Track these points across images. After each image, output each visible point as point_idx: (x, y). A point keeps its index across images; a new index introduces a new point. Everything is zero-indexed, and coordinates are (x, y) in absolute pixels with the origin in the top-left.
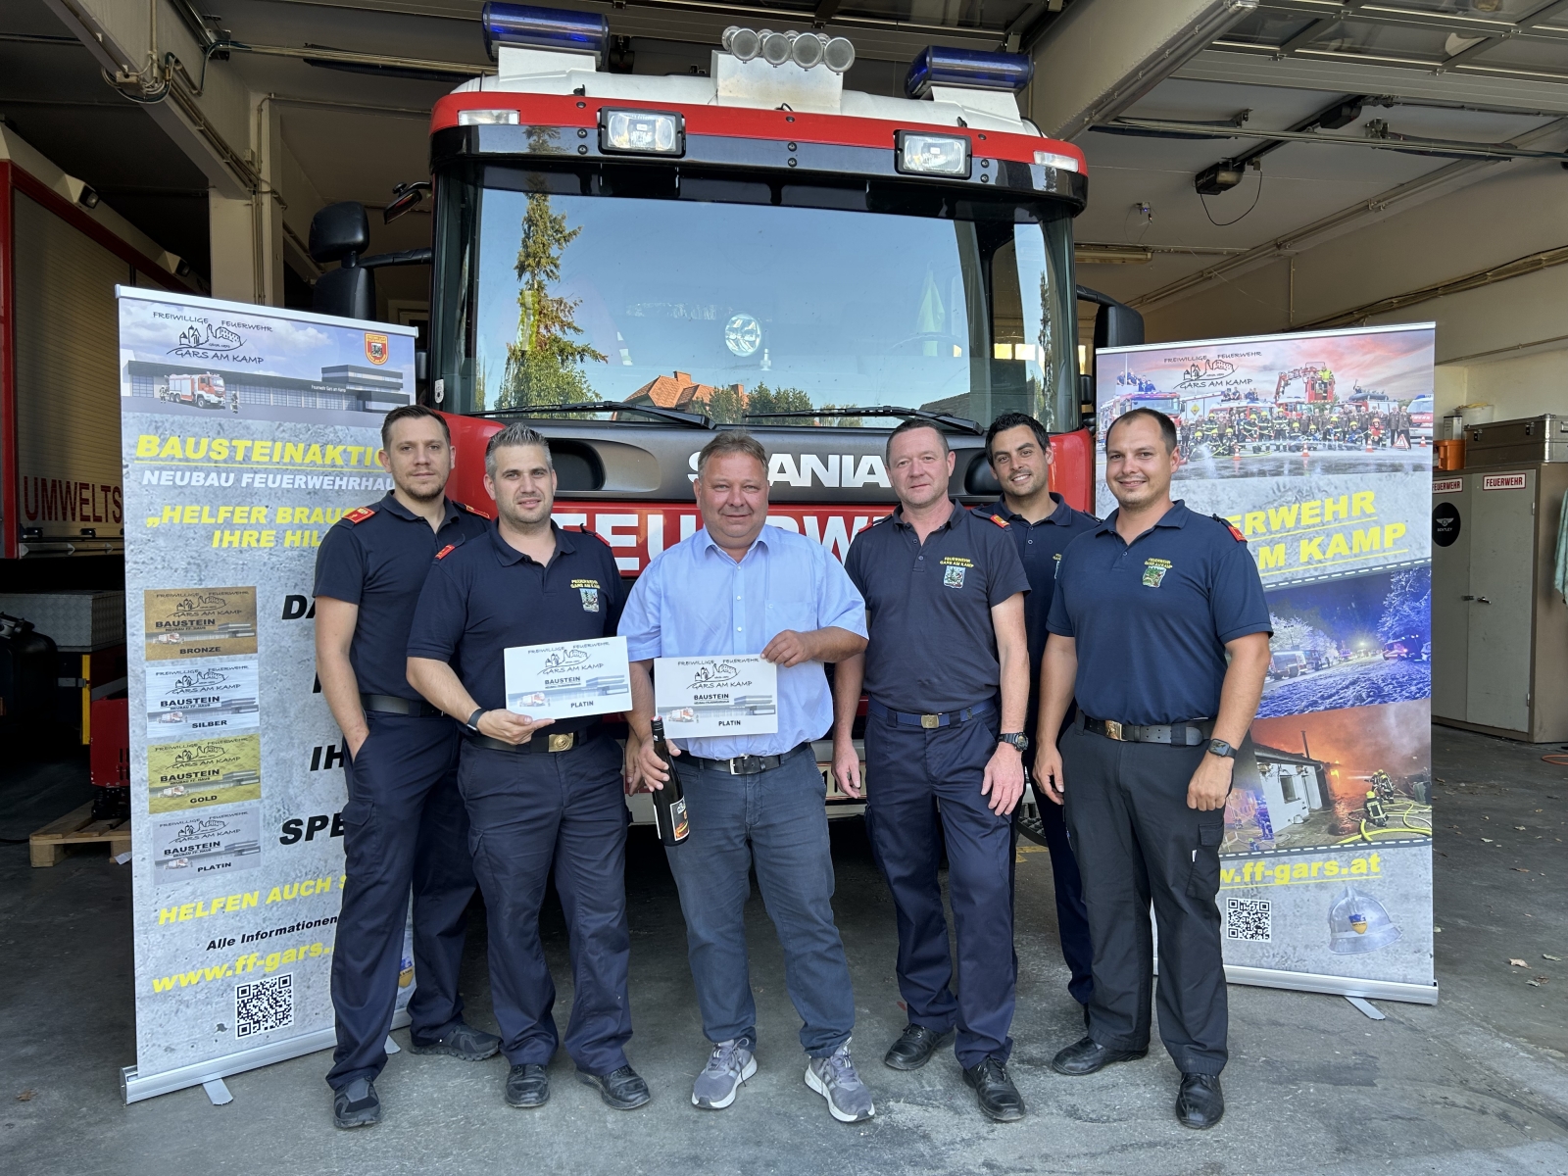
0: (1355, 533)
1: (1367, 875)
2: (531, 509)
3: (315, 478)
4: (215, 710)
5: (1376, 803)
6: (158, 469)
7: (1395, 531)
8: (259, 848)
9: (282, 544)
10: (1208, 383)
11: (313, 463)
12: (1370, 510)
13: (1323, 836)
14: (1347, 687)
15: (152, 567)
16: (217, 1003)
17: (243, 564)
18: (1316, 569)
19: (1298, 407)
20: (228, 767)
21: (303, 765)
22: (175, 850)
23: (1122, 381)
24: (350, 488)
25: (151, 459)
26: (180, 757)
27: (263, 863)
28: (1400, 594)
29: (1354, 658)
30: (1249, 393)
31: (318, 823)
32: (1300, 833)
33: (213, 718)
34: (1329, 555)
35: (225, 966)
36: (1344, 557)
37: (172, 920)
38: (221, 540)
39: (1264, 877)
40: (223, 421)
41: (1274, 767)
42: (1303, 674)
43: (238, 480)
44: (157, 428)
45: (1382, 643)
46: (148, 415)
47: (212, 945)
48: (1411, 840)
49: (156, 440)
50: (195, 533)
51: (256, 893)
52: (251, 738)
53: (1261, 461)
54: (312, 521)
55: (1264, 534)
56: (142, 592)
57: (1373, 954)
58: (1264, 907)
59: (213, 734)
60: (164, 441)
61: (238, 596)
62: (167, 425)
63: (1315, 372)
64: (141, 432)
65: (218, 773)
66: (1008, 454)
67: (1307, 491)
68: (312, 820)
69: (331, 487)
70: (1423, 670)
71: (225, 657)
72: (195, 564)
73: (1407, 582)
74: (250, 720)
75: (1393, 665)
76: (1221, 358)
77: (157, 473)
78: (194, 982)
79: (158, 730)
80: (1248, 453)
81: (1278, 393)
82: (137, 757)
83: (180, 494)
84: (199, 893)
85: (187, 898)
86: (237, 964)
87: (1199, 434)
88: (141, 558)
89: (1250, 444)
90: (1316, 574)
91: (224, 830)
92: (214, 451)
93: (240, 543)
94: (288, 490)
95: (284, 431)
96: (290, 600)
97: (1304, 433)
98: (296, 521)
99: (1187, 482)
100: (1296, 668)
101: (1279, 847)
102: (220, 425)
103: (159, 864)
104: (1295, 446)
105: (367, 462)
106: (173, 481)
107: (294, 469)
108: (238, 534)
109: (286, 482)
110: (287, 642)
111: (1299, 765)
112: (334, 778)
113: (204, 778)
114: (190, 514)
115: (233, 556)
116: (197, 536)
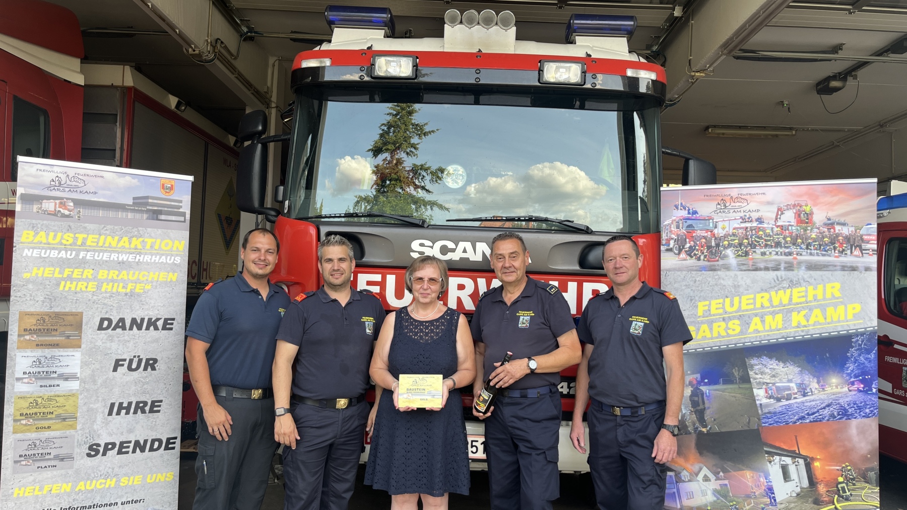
0: (827, 309)
3: (124, 255)
4: (54, 378)
5: (844, 485)
6: (32, 248)
7: (854, 308)
8: (73, 458)
9: (100, 290)
10: (732, 211)
11: (123, 247)
12: (837, 294)
13: (809, 505)
14: (824, 408)
15: (24, 299)
17: (77, 300)
18: (802, 331)
19: (790, 228)
20: (59, 410)
21: (103, 412)
22: (25, 455)
23: (677, 208)
24: (145, 261)
25: (29, 243)
26: (31, 403)
27: (75, 467)
28: (858, 349)
29: (829, 390)
30: (758, 219)
31: (110, 446)
32: (794, 502)
33: (53, 382)
34: (811, 322)
36: (820, 324)
37: (21, 495)
38: (65, 286)
40: (71, 224)
41: (777, 458)
42: (795, 398)
43: (77, 255)
44: (33, 227)
45: (847, 380)
46: (29, 220)
49: (32, 233)
50: (50, 282)
51: (70, 484)
52: (73, 395)
53: (766, 261)
54: (120, 278)
55: (768, 308)
56: (17, 312)
59: (51, 391)
60: (37, 234)
61: (72, 317)
62: (39, 226)
63: (801, 207)
64: (25, 229)
65: (52, 413)
67: (796, 281)
68: (107, 445)
69: (134, 260)
70: (873, 399)
71: (62, 349)
72: (48, 298)
73: (862, 342)
74: (74, 385)
75: (854, 395)
76: (740, 196)
77: (31, 250)
79: (21, 388)
81: (776, 219)
82: (9, 402)
83: (43, 261)
84: (37, 481)
85: (30, 483)
87: (726, 243)
88: (19, 294)
89: (759, 250)
90: (803, 334)
91: (53, 446)
92: (64, 239)
93: (76, 288)
94: (106, 261)
96: (102, 320)
97: (794, 244)
98: (110, 277)
99: (719, 272)
100: (790, 394)
102: (69, 226)
103: (16, 461)
104: (788, 252)
105: (157, 247)
106: (40, 254)
107: (111, 250)
108: (75, 283)
109: (105, 257)
110: (99, 343)
111: (793, 457)
112: (123, 420)
113: (44, 416)
114: (48, 272)
115: (71, 295)
116: (51, 284)
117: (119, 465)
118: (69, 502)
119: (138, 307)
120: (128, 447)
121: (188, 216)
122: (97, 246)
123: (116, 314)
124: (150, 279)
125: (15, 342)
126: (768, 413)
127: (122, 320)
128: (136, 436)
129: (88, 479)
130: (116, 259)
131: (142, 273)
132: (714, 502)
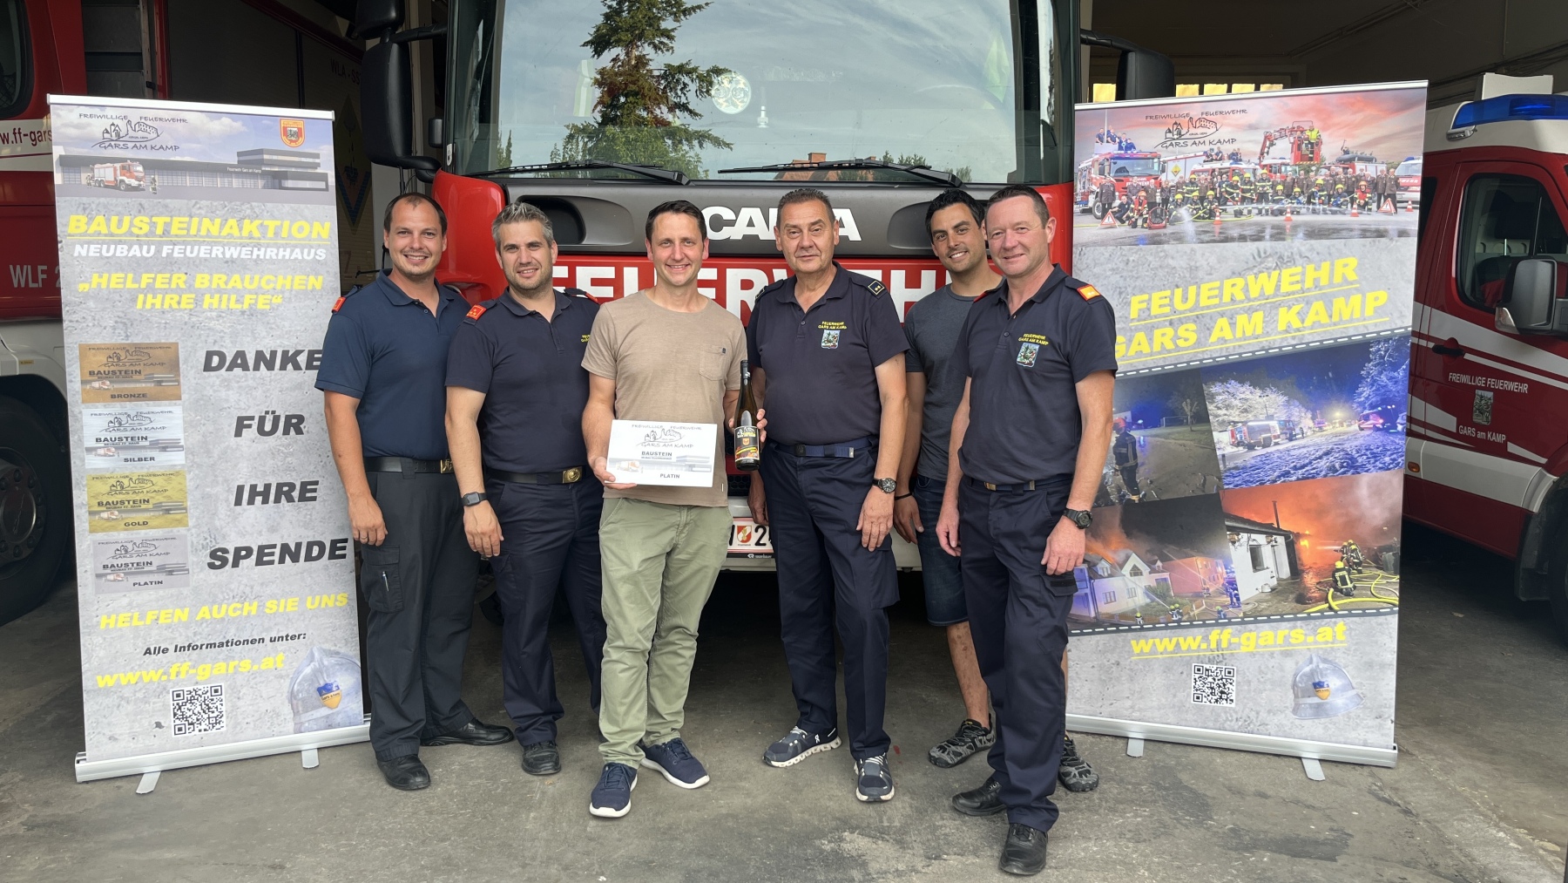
0: (1335, 300)
1: (1332, 643)
2: (529, 277)
3: (233, 249)
4: (144, 447)
5: (1345, 573)
6: (86, 242)
7: (1376, 299)
8: (188, 570)
9: (201, 306)
10: (1190, 142)
11: (230, 236)
12: (1352, 276)
13: (1289, 605)
14: (1320, 458)
15: (84, 325)
16: (154, 703)
17: (166, 323)
18: (1294, 338)
19: (1283, 168)
20: (158, 497)
21: (226, 501)
22: (113, 566)
23: (1101, 140)
24: (268, 257)
25: (80, 235)
26: (114, 486)
27: (192, 583)
28: (1378, 364)
29: (1329, 429)
30: (1233, 154)
31: (243, 553)
32: (1267, 601)
33: (143, 454)
34: (1308, 323)
35: (161, 671)
36: (1322, 326)
37: (111, 626)
38: (144, 303)
39: (1230, 644)
40: (143, 201)
41: (1244, 536)
42: (1277, 444)
43: (159, 251)
44: (85, 209)
45: (1358, 413)
46: (77, 198)
47: (148, 651)
48: (1378, 609)
49: (84, 219)
50: (121, 296)
51: (187, 610)
52: (177, 474)
53: (1242, 225)
54: (229, 286)
55: (1242, 302)
56: (76, 346)
57: (1335, 719)
58: (1229, 673)
59: (142, 468)
60: (91, 220)
61: (162, 351)
62: (93, 206)
63: (1302, 132)
64: (71, 213)
65: (148, 501)
66: (945, 232)
67: (1288, 257)
68: (238, 549)
69: (249, 257)
70: (1397, 441)
71: (152, 403)
72: (121, 322)
73: (1386, 352)
74: (177, 458)
75: (1368, 436)
76: (1204, 116)
77: (86, 246)
78: (133, 682)
79: (95, 463)
81: (1262, 154)
82: (79, 484)
83: (106, 264)
84: (135, 604)
85: (124, 608)
86: (171, 670)
87: (1179, 196)
88: (74, 317)
90: (1294, 342)
91: (155, 552)
92: (136, 226)
93: (162, 305)
94: (206, 260)
96: (209, 355)
97: (1288, 196)
98: (214, 286)
99: (1166, 246)
100: (1270, 438)
101: (1246, 615)
102: (141, 205)
103: (99, 576)
104: (1278, 210)
105: (285, 235)
106: (100, 252)
107: (211, 241)
108: (160, 297)
109: (203, 252)
110: (209, 392)
111: (1269, 534)
112: (255, 514)
113: (136, 506)
114: (115, 281)
115: (156, 316)
116: (122, 299)
117: (259, 581)
118: (187, 637)
119: (265, 333)
120: (272, 554)
121: (332, 180)
122: (188, 235)
123: (230, 345)
124: (279, 287)
125: (78, 392)
126: (1234, 468)
127: (241, 355)
128: (282, 537)
129: (214, 602)
130: (220, 256)
131: (266, 278)
132: (1147, 605)
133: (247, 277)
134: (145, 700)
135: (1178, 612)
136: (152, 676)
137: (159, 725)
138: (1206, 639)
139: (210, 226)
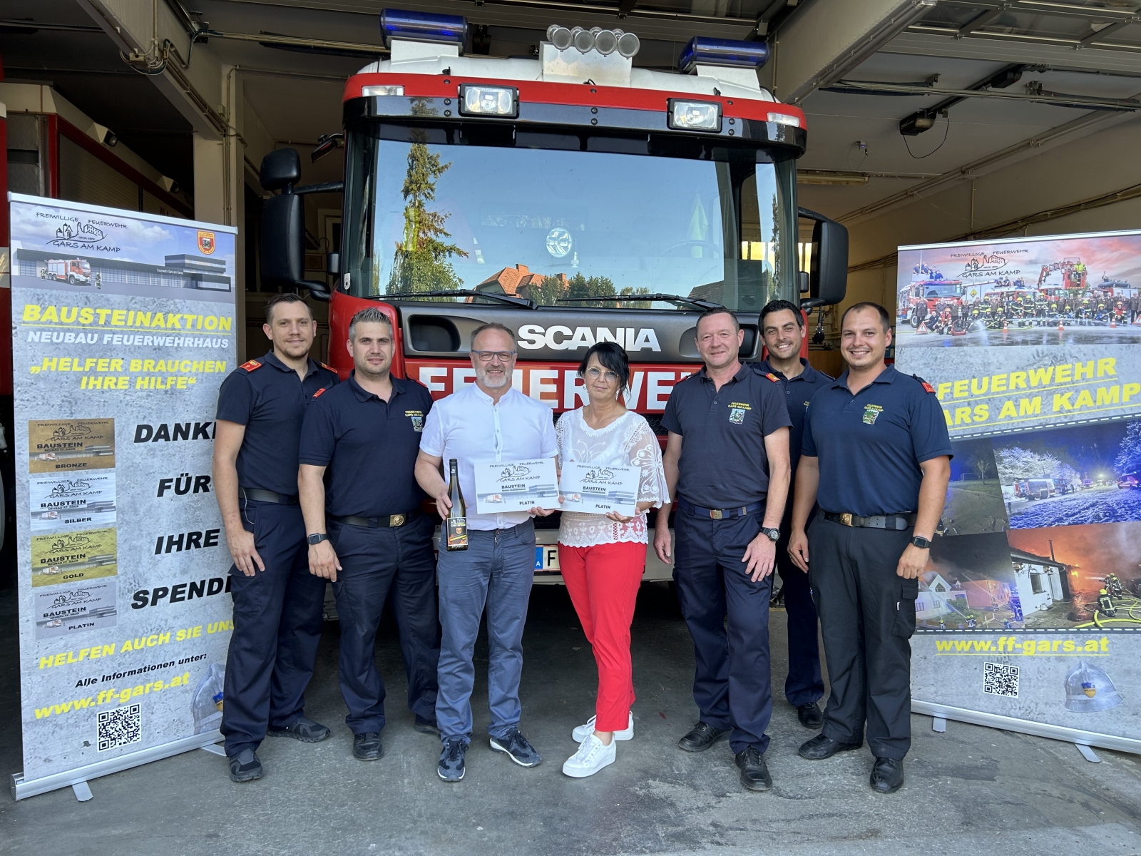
0: (1098, 390)
1: (1098, 653)
2: (376, 364)
3: (160, 338)
4: (82, 510)
5: (1108, 598)
6: (39, 330)
8: (115, 611)
9: (134, 386)
10: (984, 273)
11: (158, 327)
12: (1112, 372)
13: (1064, 621)
14: (1088, 508)
15: (35, 403)
16: (83, 726)
17: (105, 401)
18: (1066, 417)
19: (1057, 292)
20: (93, 552)
21: (149, 550)
22: (52, 614)
23: (917, 272)
25: (34, 323)
27: (119, 622)
28: (1133, 438)
29: (1094, 486)
30: (1017, 281)
31: (161, 593)
32: (1044, 617)
33: (81, 516)
34: (1077, 406)
35: (90, 699)
36: (1089, 409)
38: (87, 384)
39: (1014, 648)
40: (89, 295)
41: (1026, 566)
42: (1052, 496)
43: (101, 339)
44: (39, 300)
45: (1118, 476)
46: (32, 289)
47: (80, 683)
48: (1135, 628)
49: (38, 308)
50: (68, 378)
51: (113, 645)
52: (110, 530)
53: (1025, 333)
54: (157, 370)
55: (1025, 389)
56: (25, 422)
57: (1100, 714)
58: (1014, 671)
59: (81, 527)
60: (44, 309)
61: (100, 425)
62: (47, 297)
63: (1071, 265)
64: (26, 303)
65: (84, 556)
66: (775, 329)
67: (1061, 357)
68: (156, 591)
69: (172, 345)
71: (91, 471)
72: (67, 401)
74: (109, 518)
76: (995, 254)
77: (38, 333)
78: (66, 711)
79: (39, 525)
80: (1014, 327)
81: (1040, 281)
82: (23, 545)
83: (56, 349)
84: (69, 645)
86: (99, 697)
87: (976, 312)
88: (26, 396)
89: (1016, 320)
90: (1066, 420)
91: (88, 599)
92: (82, 317)
93: (102, 386)
94: (139, 347)
95: (136, 303)
96: (140, 428)
97: (1060, 312)
98: (145, 370)
99: (965, 348)
100: (1047, 492)
101: (1027, 627)
102: (87, 297)
103: (40, 624)
104: (1053, 322)
105: (199, 327)
106: (51, 339)
107: (144, 331)
108: (100, 378)
109: (137, 341)
110: (138, 460)
111: (1046, 565)
112: (172, 559)
113: (74, 561)
114: (63, 364)
115: (96, 396)
116: (68, 380)
117: (173, 615)
118: (113, 668)
119: (181, 409)
120: (183, 592)
121: (233, 283)
122: (125, 325)
123: (156, 420)
124: (194, 370)
125: (25, 464)
126: (1018, 514)
127: (164, 427)
129: (136, 637)
131: (184, 363)
132: (949, 614)
133: (170, 362)
134: (76, 725)
135: (973, 621)
136: (83, 703)
137: (87, 744)
138: (995, 643)
139: (143, 319)
